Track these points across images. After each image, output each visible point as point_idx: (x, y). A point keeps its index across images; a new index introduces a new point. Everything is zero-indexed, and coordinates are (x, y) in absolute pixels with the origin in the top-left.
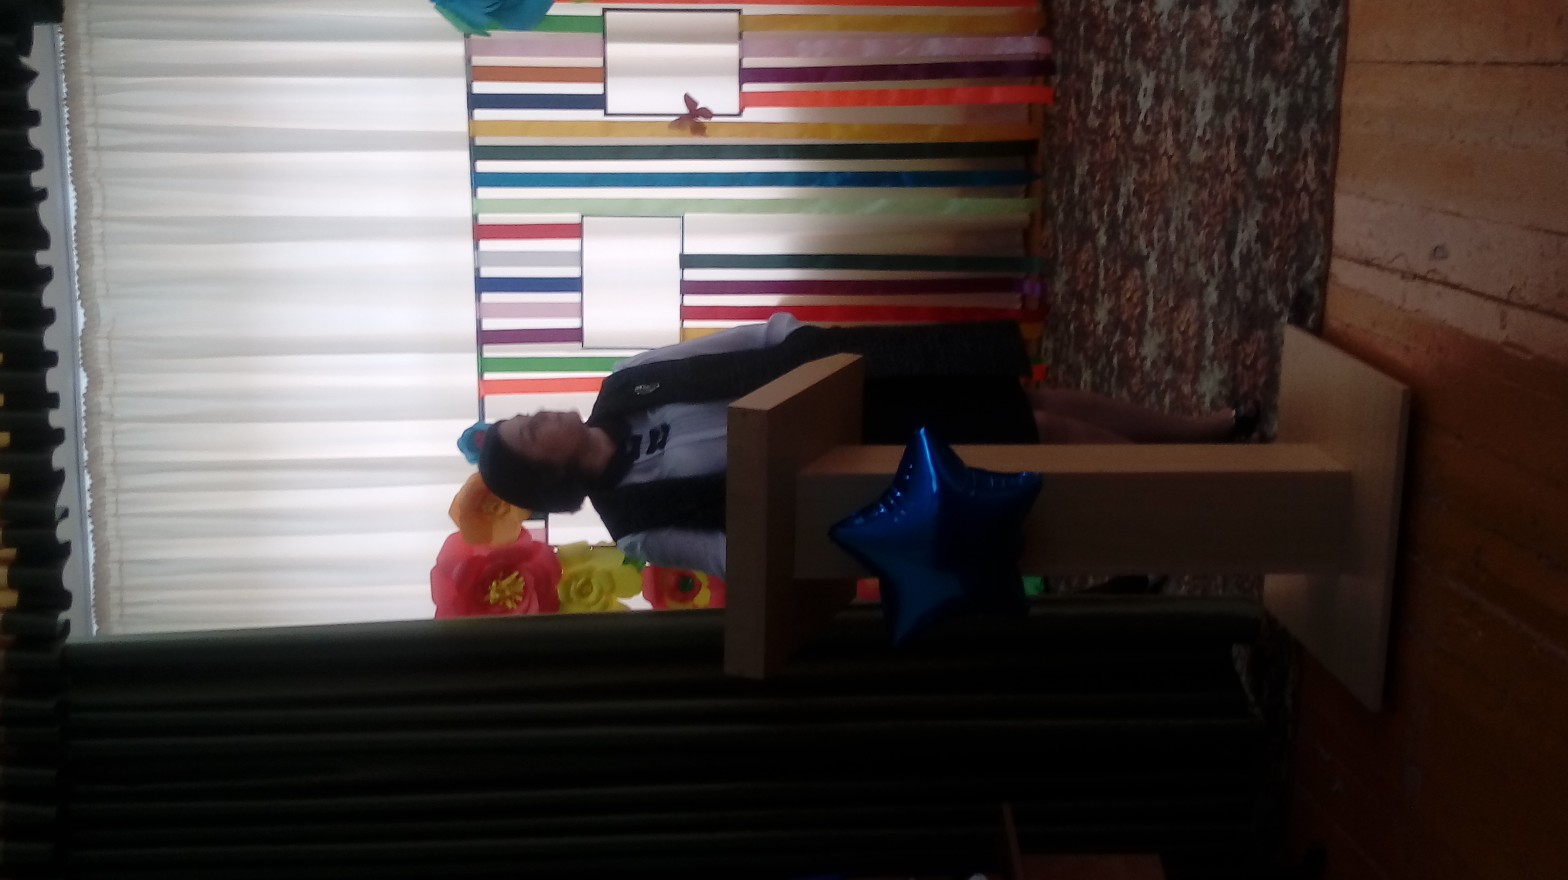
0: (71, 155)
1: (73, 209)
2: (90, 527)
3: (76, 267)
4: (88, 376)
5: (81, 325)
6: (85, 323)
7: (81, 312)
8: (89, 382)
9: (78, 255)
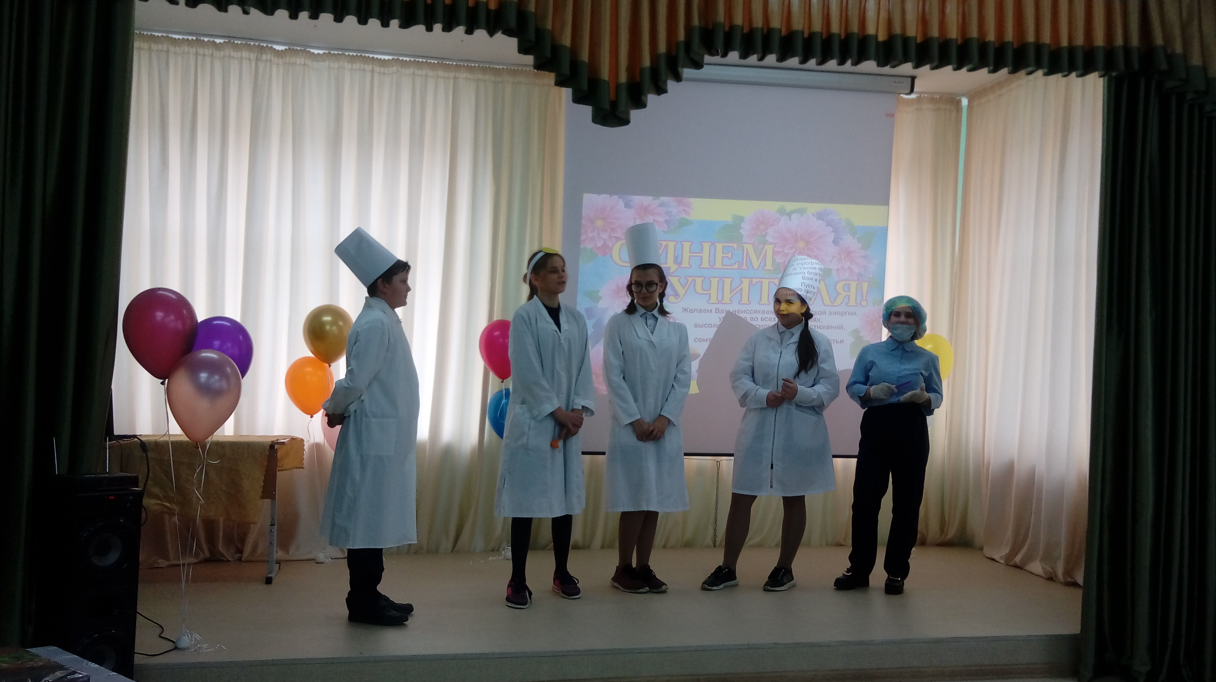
0: (410, 60)
1: (379, 57)
2: (190, 38)
3: (347, 54)
4: (282, 51)
5: (312, 51)
6: (313, 53)
7: (321, 52)
8: (278, 51)
9: (353, 55)
